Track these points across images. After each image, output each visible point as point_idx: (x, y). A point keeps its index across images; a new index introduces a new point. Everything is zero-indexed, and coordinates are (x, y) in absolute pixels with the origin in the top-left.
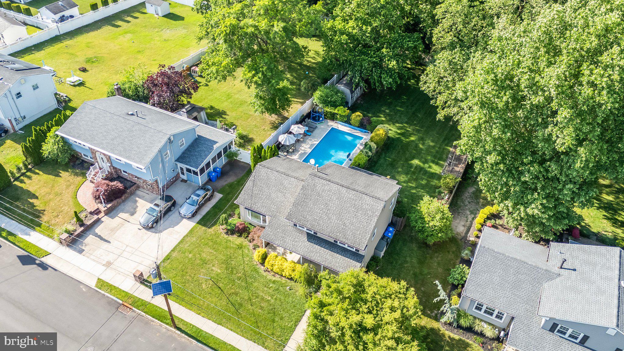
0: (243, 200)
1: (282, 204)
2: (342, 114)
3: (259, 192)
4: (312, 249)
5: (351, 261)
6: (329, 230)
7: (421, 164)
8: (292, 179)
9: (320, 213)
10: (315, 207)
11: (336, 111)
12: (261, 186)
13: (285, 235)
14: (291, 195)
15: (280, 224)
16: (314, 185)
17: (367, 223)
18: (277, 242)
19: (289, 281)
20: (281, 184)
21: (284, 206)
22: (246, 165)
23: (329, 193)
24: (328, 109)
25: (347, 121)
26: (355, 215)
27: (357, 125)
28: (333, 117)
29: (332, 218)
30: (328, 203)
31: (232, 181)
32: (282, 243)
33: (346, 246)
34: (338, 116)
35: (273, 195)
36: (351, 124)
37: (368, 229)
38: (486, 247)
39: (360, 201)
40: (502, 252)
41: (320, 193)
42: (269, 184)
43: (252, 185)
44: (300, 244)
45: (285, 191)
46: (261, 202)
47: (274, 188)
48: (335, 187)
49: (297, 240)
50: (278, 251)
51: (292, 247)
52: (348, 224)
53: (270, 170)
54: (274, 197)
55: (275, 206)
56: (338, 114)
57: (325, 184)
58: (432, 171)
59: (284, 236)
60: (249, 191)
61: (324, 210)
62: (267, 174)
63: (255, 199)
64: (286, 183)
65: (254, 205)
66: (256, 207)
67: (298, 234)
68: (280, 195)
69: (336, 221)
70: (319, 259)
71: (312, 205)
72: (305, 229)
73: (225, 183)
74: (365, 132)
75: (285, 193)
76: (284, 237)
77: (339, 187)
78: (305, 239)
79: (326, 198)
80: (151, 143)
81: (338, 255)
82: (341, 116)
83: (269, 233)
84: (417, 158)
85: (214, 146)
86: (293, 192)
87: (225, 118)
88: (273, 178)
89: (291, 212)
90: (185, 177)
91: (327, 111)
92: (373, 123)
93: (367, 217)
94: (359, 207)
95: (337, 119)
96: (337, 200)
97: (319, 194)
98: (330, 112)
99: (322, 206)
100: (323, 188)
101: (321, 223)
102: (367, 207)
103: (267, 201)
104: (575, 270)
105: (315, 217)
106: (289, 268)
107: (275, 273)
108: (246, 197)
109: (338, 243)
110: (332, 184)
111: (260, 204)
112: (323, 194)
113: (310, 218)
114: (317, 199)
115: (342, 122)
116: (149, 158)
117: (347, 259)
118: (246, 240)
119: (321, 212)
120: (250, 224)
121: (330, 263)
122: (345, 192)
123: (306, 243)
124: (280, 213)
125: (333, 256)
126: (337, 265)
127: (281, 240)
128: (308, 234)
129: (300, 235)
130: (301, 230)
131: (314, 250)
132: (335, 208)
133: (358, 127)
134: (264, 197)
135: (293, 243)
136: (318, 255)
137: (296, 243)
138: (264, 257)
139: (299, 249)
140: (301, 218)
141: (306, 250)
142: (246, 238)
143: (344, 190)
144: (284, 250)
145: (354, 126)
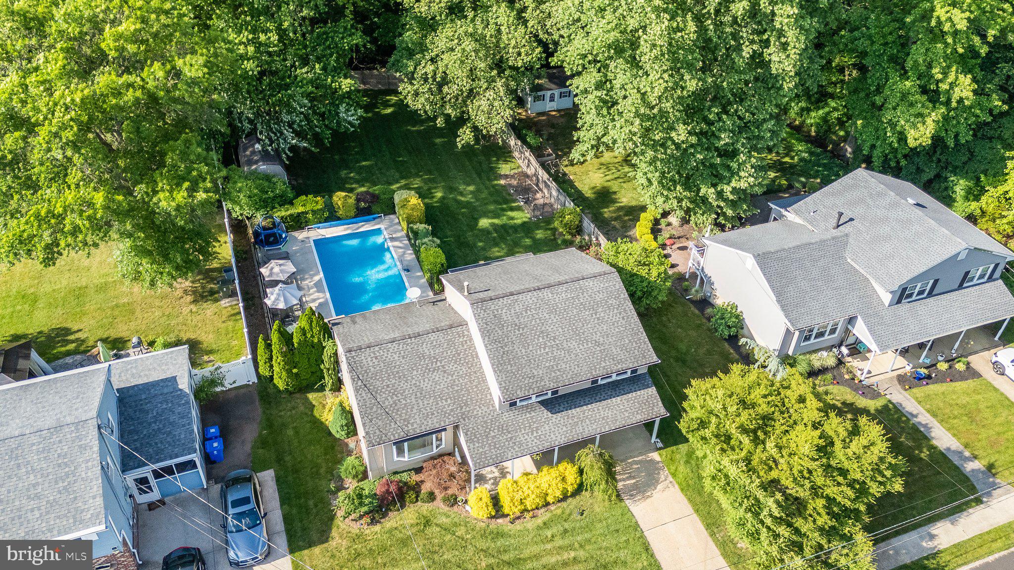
0: (378, 432)
1: (456, 388)
2: (315, 208)
3: (395, 398)
4: (570, 421)
5: (638, 393)
6: (585, 368)
7: (496, 221)
8: (432, 336)
9: (547, 353)
10: (531, 348)
11: (301, 209)
12: (388, 386)
13: (509, 432)
14: (455, 362)
15: (486, 422)
16: (495, 316)
17: (623, 319)
18: (510, 454)
19: (564, 504)
20: (420, 358)
21: (462, 390)
22: (242, 391)
23: (529, 313)
24: (280, 213)
25: (331, 216)
26: (598, 319)
27: (352, 214)
28: (298, 223)
29: (572, 347)
30: (543, 328)
31: (256, 435)
32: (517, 449)
33: (614, 377)
34: (310, 216)
35: (426, 385)
36: (339, 219)
37: (633, 326)
38: (760, 253)
39: (585, 294)
40: (779, 248)
41: (517, 322)
42: (398, 373)
43: (369, 395)
44: (547, 428)
45: (439, 364)
46: (415, 411)
47: (415, 373)
48: (529, 297)
49: (535, 425)
50: (489, 476)
51: (539, 443)
52: (602, 339)
53: (377, 348)
54: (429, 387)
55: (446, 401)
56: (307, 213)
57: (510, 305)
58: (519, 222)
59: (510, 435)
60: (375, 409)
61: (549, 344)
62: (376, 358)
63: (400, 416)
64: (426, 349)
65: (406, 426)
66: (415, 426)
67: (528, 415)
68: (436, 376)
69: (581, 347)
70: (594, 427)
71: (523, 351)
72: (534, 399)
73: (248, 447)
74: (374, 219)
75: (443, 366)
76: (511, 438)
77: (535, 293)
78: (546, 413)
79: (533, 323)
80: (59, 466)
81: (614, 399)
82: (314, 212)
83: (481, 450)
84: (480, 218)
85: (180, 387)
86: (454, 356)
87: (77, 340)
88: (396, 357)
89: (504, 385)
90: (155, 495)
91: (282, 218)
92: (382, 197)
93: (616, 311)
94: (592, 303)
95: (307, 222)
96: (552, 316)
97: (516, 325)
98: (291, 215)
99: (541, 340)
100: (513, 312)
101: (564, 366)
102: (601, 296)
103: (426, 402)
104: (851, 220)
105: (547, 364)
106: (554, 483)
107: (533, 510)
108: (380, 423)
109: (600, 382)
110: (521, 296)
111: (416, 417)
112: (522, 320)
113: (541, 372)
114: (521, 334)
115: (320, 223)
116: (94, 497)
117: (630, 395)
118: (419, 503)
119: (547, 350)
120: (396, 473)
121: (616, 420)
122: (550, 295)
123: (554, 420)
124: (466, 405)
125: (609, 408)
126: (627, 415)
127: (512, 447)
128: (542, 403)
129: (533, 414)
130: (527, 406)
131: (576, 420)
132: (560, 330)
133: (355, 217)
134: (413, 400)
135: (535, 434)
136: (588, 422)
137: (539, 432)
138: (495, 501)
139: (552, 436)
140: (526, 382)
141: (565, 429)
142: (417, 501)
143: (547, 294)
144: (497, 467)
145: (347, 218)
